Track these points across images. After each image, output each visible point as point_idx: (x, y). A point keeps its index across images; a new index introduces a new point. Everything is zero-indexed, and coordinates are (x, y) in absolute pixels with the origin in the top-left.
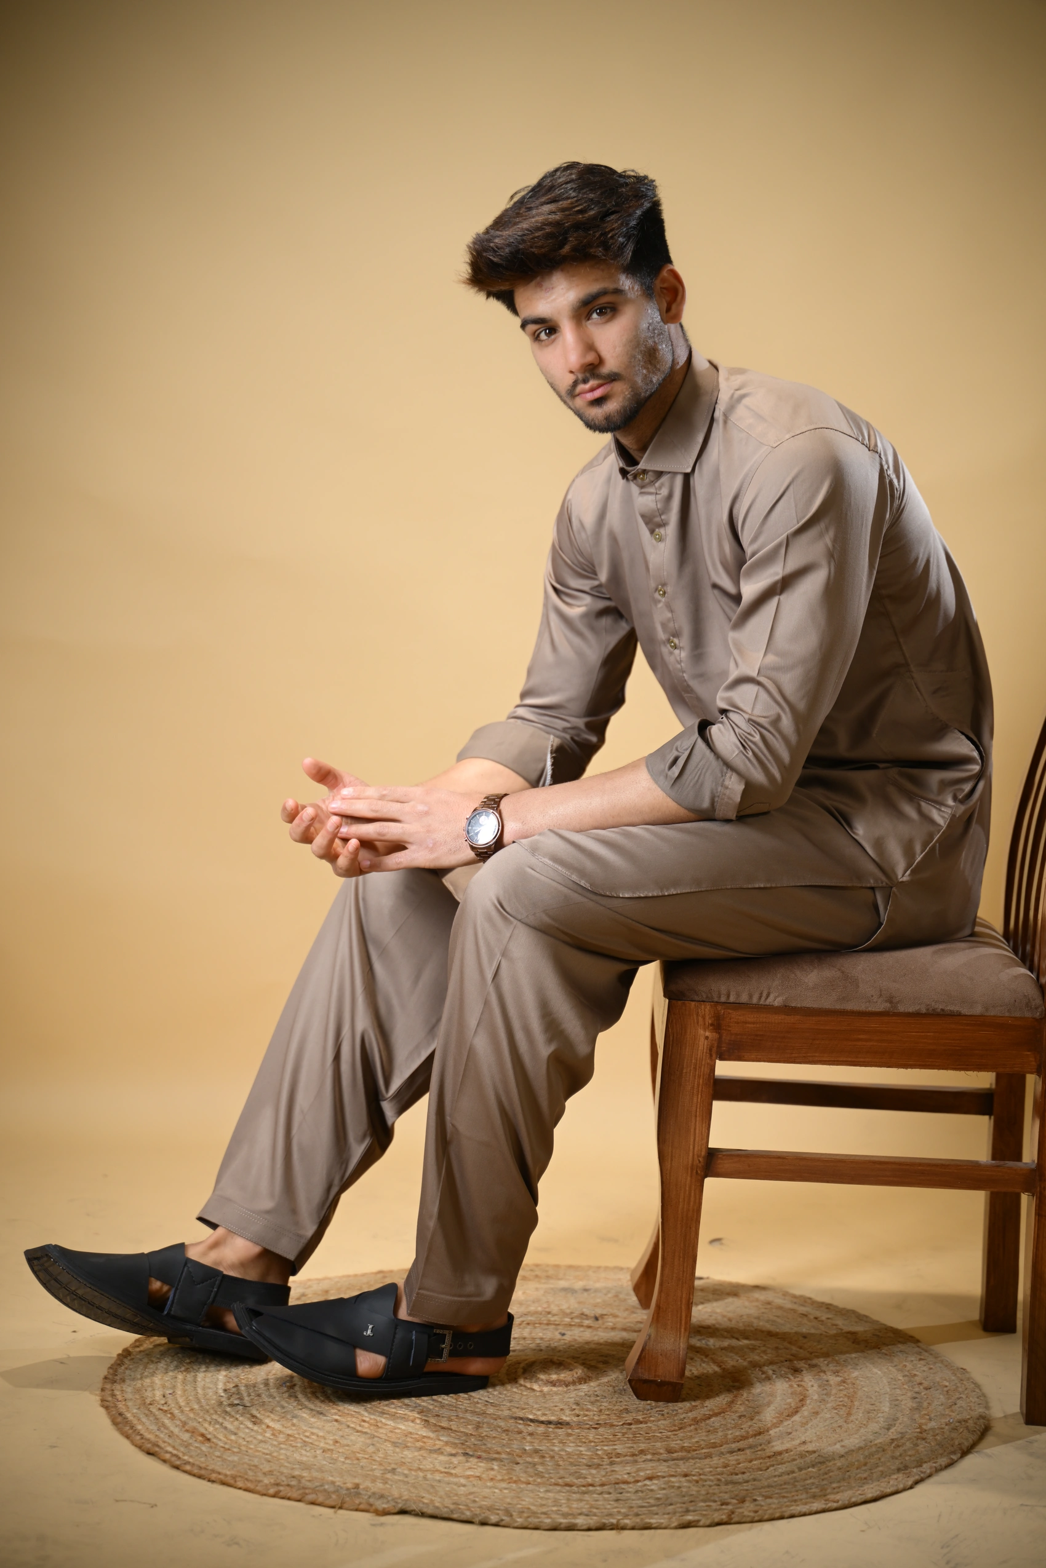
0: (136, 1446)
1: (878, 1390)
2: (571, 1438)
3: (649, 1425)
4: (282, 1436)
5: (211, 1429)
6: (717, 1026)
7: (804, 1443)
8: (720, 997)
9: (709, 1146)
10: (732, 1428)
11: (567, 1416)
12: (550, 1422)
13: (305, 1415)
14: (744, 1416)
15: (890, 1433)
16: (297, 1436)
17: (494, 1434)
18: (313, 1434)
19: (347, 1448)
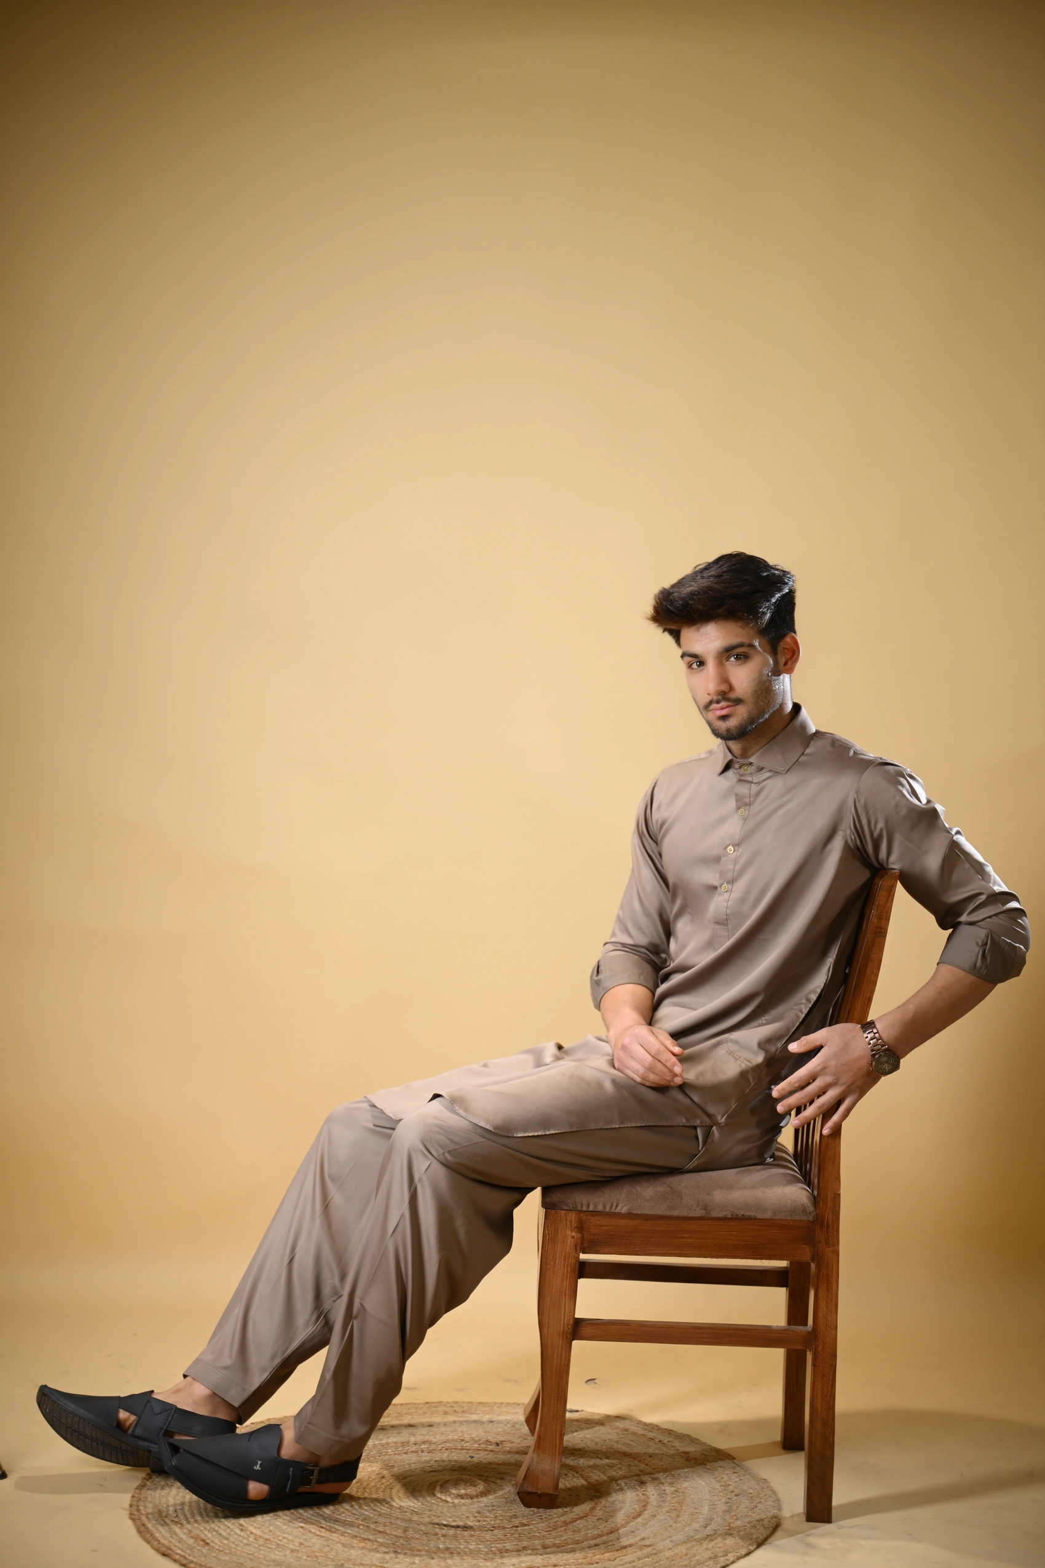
0: (155, 1549)
1: (701, 1497)
2: (473, 1538)
3: (532, 1527)
4: (261, 1540)
5: (210, 1535)
6: (581, 1228)
7: (643, 1539)
8: (582, 1207)
9: (576, 1317)
10: (592, 1528)
11: (471, 1522)
12: (458, 1527)
13: (278, 1523)
14: (601, 1519)
15: (706, 1531)
16: (272, 1540)
17: (417, 1536)
18: (284, 1538)
19: (309, 1549)
